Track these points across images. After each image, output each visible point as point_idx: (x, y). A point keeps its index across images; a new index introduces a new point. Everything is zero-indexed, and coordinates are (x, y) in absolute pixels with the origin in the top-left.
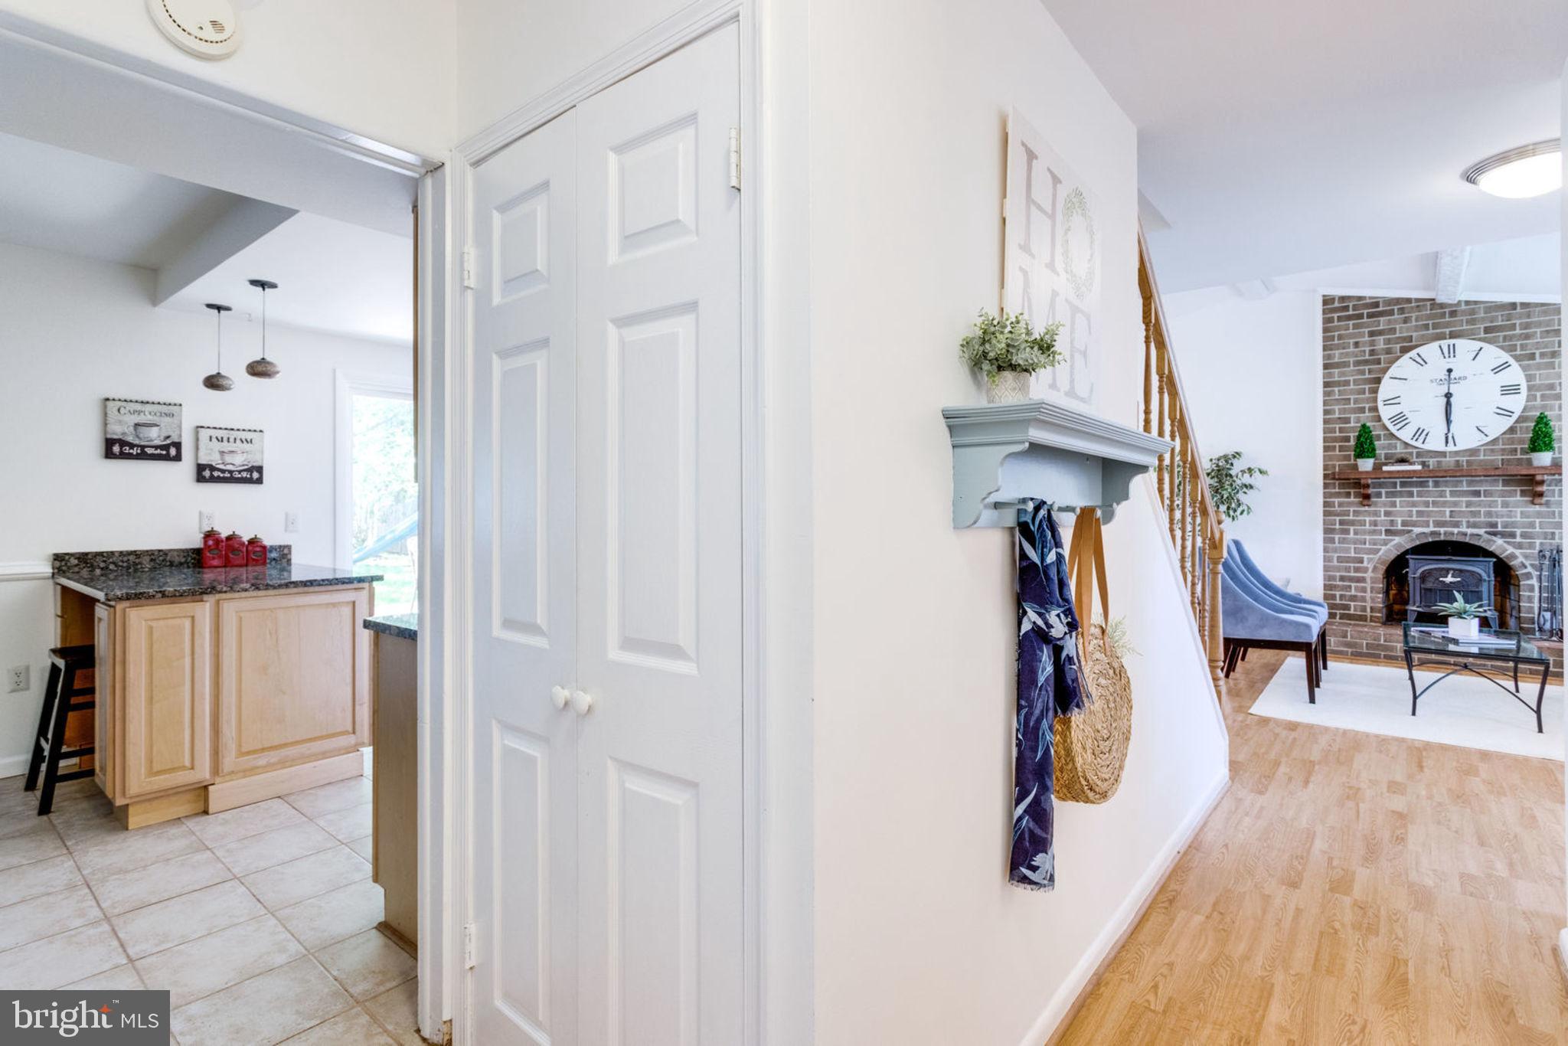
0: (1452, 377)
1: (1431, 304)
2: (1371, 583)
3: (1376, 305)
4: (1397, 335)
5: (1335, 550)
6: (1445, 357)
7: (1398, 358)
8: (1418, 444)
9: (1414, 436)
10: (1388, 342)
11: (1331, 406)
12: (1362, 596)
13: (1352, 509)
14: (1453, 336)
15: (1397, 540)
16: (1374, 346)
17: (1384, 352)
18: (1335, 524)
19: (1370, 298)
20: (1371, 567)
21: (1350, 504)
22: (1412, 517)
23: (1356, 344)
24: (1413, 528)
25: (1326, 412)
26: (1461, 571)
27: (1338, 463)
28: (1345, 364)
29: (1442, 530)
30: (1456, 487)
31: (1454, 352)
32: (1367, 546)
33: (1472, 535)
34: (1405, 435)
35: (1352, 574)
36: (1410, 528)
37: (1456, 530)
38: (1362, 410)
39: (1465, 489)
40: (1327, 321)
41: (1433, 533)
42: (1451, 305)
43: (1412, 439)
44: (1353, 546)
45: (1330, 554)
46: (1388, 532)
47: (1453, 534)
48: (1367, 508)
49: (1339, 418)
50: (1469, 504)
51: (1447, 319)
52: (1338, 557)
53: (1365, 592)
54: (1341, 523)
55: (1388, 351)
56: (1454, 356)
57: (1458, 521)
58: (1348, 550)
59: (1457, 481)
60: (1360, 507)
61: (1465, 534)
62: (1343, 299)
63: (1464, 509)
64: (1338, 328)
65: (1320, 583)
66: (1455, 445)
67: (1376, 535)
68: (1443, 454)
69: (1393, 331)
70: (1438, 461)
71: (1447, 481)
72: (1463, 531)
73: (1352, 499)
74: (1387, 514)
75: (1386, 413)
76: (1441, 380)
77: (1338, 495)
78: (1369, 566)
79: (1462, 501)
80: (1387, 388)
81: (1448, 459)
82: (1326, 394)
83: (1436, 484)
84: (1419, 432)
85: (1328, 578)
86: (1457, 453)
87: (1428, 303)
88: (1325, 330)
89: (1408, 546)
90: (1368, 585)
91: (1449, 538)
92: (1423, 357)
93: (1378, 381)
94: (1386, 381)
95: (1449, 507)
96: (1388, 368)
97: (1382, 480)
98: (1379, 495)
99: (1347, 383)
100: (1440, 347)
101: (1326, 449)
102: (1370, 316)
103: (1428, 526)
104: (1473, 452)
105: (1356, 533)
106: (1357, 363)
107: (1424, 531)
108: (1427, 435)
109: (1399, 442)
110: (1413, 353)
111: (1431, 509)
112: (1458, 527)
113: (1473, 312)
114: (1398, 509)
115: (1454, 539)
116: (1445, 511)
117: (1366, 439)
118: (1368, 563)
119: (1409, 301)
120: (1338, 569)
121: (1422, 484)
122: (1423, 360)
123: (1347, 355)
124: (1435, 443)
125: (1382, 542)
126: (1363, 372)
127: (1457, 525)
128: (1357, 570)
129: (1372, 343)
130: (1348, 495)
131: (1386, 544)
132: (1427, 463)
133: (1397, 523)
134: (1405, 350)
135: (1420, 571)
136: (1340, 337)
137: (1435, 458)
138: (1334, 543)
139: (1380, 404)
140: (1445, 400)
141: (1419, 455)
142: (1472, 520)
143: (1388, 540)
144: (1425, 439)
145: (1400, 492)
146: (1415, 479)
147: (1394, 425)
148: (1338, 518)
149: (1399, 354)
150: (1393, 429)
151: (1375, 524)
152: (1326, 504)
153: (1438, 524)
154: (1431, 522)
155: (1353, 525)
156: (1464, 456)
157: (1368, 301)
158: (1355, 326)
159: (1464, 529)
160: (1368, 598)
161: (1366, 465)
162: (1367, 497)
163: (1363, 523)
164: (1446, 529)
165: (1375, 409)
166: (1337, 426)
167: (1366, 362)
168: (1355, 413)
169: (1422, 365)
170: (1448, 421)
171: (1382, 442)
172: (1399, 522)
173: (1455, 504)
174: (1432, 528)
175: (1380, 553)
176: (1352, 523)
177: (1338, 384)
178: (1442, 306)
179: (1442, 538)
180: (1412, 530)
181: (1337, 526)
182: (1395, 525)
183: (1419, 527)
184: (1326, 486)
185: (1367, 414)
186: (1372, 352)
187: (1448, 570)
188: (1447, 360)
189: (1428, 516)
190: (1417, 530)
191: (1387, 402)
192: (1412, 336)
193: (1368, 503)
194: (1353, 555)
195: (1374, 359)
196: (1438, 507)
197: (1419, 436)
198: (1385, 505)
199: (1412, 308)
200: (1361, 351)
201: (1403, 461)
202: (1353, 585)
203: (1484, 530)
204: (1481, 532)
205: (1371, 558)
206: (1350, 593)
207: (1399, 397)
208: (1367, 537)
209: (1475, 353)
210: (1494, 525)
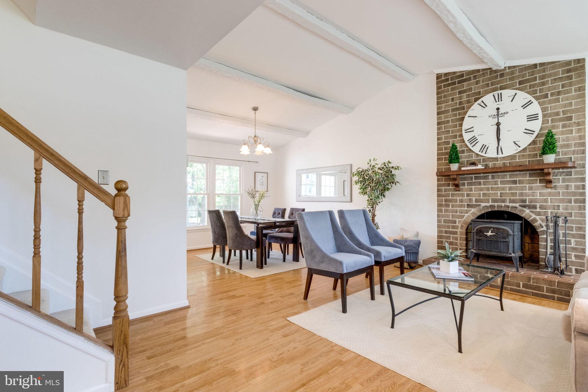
0: (500, 113)
1: (490, 72)
2: (460, 235)
3: (462, 76)
4: (473, 92)
5: (443, 216)
6: (496, 102)
7: (473, 104)
8: (483, 154)
9: (481, 150)
10: (468, 96)
11: (440, 135)
12: (456, 242)
13: (450, 193)
14: (502, 88)
15: (473, 210)
17: (466, 102)
18: (443, 202)
19: (459, 72)
20: (460, 225)
21: (450, 190)
22: (480, 197)
23: (453, 99)
24: (481, 203)
25: (438, 139)
26: (497, 228)
27: (444, 167)
28: (447, 111)
29: (496, 204)
30: (504, 179)
31: (501, 98)
32: (458, 214)
33: (512, 207)
34: (476, 149)
35: (451, 230)
36: (479, 203)
37: (503, 204)
38: (455, 136)
39: (508, 179)
40: (439, 88)
41: (491, 206)
42: (501, 70)
43: (480, 151)
44: (451, 214)
45: (440, 218)
46: (468, 206)
47: (501, 206)
48: (458, 192)
49: (445, 142)
50: (511, 188)
51: (499, 79)
52: (444, 220)
53: (457, 240)
54: (446, 201)
55: (468, 102)
56: (501, 100)
57: (505, 199)
58: (448, 216)
59: (504, 175)
60: (454, 192)
61: (508, 207)
62: (446, 74)
63: (508, 192)
64: (443, 92)
65: (435, 234)
66: (502, 154)
67: (463, 208)
68: (496, 159)
69: (470, 90)
70: (494, 163)
71: (498, 175)
72: (508, 205)
73: (451, 187)
74: (468, 195)
75: (467, 137)
76: (494, 115)
77: (444, 185)
78: (459, 225)
79: (507, 187)
80: (467, 123)
81: (499, 162)
82: (439, 129)
83: (493, 177)
84: (484, 147)
85: (439, 232)
86: (504, 158)
87: (489, 71)
88: (438, 93)
89: (479, 214)
90: (458, 236)
91: (499, 209)
92: (485, 103)
93: (462, 119)
94: (466, 118)
95: (500, 191)
96: (468, 111)
97: (465, 176)
98: (464, 184)
99: (448, 122)
100: (494, 95)
101: (439, 159)
102: (459, 82)
103: (489, 202)
104: (513, 157)
105: (452, 207)
106: (453, 110)
107: (486, 205)
108: (487, 148)
109: (473, 154)
110: (479, 101)
111: (490, 192)
112: (505, 203)
113: (513, 73)
114: (473, 192)
115: (502, 210)
116: (498, 193)
117: (453, 152)
118: (458, 224)
119: (478, 71)
120: (444, 227)
121: (485, 178)
122: (485, 104)
123: (448, 106)
124: (492, 153)
125: (465, 212)
126: (455, 115)
127: (504, 201)
128: (453, 227)
129: (460, 98)
130: (449, 185)
131: (467, 213)
132: (488, 165)
133: (473, 201)
134: (476, 100)
135: (476, 228)
136: (445, 97)
137: (492, 162)
138: (442, 212)
139: (463, 132)
140: (496, 127)
141: (484, 160)
142: (512, 198)
143: (469, 210)
144: (487, 150)
145: (475, 182)
146: (482, 175)
147: (470, 144)
148: (444, 198)
149: (473, 102)
150: (470, 146)
151: (462, 201)
152: (439, 190)
153: (494, 201)
154: (490, 200)
155: (451, 202)
156: (508, 160)
157: (458, 74)
158: (452, 89)
159: (508, 204)
160: (459, 244)
161: (454, 167)
162: (457, 186)
163: (456, 201)
164: (498, 204)
165: (461, 136)
166: (444, 146)
167: (457, 109)
168: (452, 139)
169: (484, 108)
170: (498, 139)
171: (465, 154)
172: (474, 200)
173: (503, 189)
174: (491, 204)
175: (464, 218)
176: (451, 201)
177: (444, 123)
178: (496, 71)
179: (496, 209)
180: (480, 205)
181: (444, 203)
182: (472, 202)
183: (483, 203)
184: (438, 180)
185: (458, 139)
186: (460, 103)
187: (490, 228)
188: (498, 103)
189: (489, 196)
190: (483, 204)
191: (467, 131)
192: (480, 91)
193: (459, 189)
194: (451, 219)
195: (461, 107)
196: (494, 191)
197: (484, 149)
198: (467, 190)
199: (480, 75)
200: (455, 103)
201: (473, 164)
202: (451, 236)
203: (519, 204)
204: (517, 205)
205: (460, 221)
206: (450, 241)
207: (473, 127)
208: (458, 209)
209: (513, 97)
210: (524, 201)
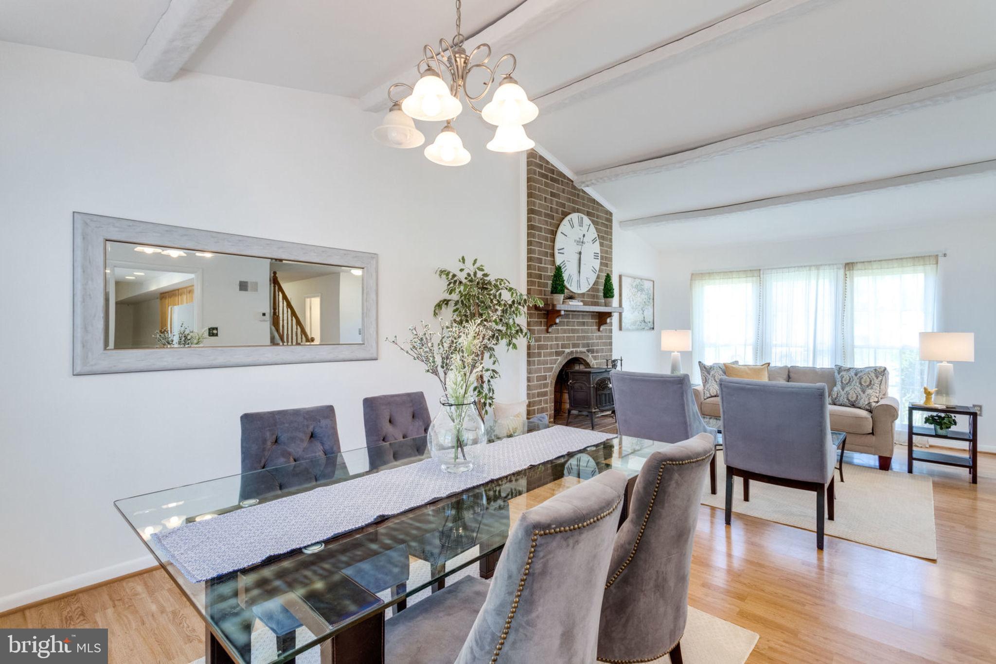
0: (581, 240)
1: (572, 185)
2: (550, 396)
3: (553, 171)
4: (561, 201)
5: (536, 371)
6: (579, 225)
7: (563, 219)
8: (569, 286)
9: (568, 280)
12: (547, 407)
13: (542, 336)
15: (559, 359)
16: (552, 205)
19: (552, 165)
21: (541, 331)
22: (564, 341)
24: (565, 350)
29: (574, 350)
30: (578, 319)
31: (582, 223)
32: (548, 365)
33: (582, 352)
35: (543, 390)
38: (546, 254)
39: (581, 321)
41: (572, 352)
42: (578, 190)
43: (567, 282)
44: (543, 366)
45: (533, 375)
46: (556, 353)
47: (578, 352)
48: (548, 335)
49: (537, 258)
50: (582, 331)
51: (577, 199)
52: (537, 376)
53: (548, 403)
54: (538, 347)
55: (558, 212)
57: (579, 344)
58: (541, 370)
59: (579, 315)
60: (546, 334)
62: (541, 158)
63: (581, 335)
64: (537, 181)
66: (580, 288)
67: (552, 357)
69: (559, 196)
71: (576, 315)
72: (580, 350)
73: (543, 327)
74: (556, 339)
75: (559, 259)
76: (577, 241)
77: (535, 323)
78: (549, 382)
79: (580, 329)
80: (559, 241)
83: (572, 317)
84: (570, 277)
87: (571, 183)
89: (563, 363)
90: (548, 397)
91: (577, 355)
92: (573, 222)
93: (555, 233)
94: (558, 234)
95: (576, 333)
96: (560, 225)
98: (555, 324)
100: (577, 217)
102: (552, 179)
104: (583, 295)
105: (544, 356)
106: (547, 215)
107: (569, 351)
108: (572, 280)
110: (569, 218)
111: (570, 335)
112: (579, 348)
113: (583, 198)
114: (560, 335)
116: (574, 336)
118: (549, 380)
119: (564, 176)
120: (537, 387)
121: (568, 317)
122: (573, 224)
124: (574, 287)
125: (554, 362)
126: (548, 224)
127: (579, 346)
128: (545, 386)
129: (551, 202)
130: (541, 323)
131: (555, 364)
134: (565, 214)
138: (535, 365)
139: (556, 251)
140: (578, 256)
142: (583, 342)
143: (556, 359)
144: (572, 283)
149: (563, 216)
151: (551, 347)
153: (573, 346)
154: (571, 344)
155: (543, 349)
156: (581, 298)
158: (546, 185)
162: (550, 326)
163: (547, 347)
165: (553, 255)
166: (537, 264)
167: (549, 216)
169: (572, 228)
170: (579, 272)
172: (560, 345)
173: (578, 331)
174: (571, 349)
175: (553, 371)
177: (534, 228)
178: (575, 188)
179: (574, 355)
182: (559, 347)
183: (566, 348)
185: (549, 258)
188: (581, 227)
189: (570, 341)
190: (567, 350)
191: (559, 251)
193: (549, 331)
194: (543, 374)
195: (552, 215)
196: (573, 333)
197: (570, 280)
198: (555, 332)
199: (566, 182)
200: (547, 206)
202: (543, 398)
203: (586, 349)
204: (584, 350)
205: (550, 375)
206: (541, 407)
207: (563, 249)
208: (549, 358)
209: (588, 227)
210: (588, 345)
